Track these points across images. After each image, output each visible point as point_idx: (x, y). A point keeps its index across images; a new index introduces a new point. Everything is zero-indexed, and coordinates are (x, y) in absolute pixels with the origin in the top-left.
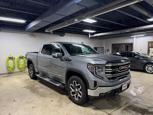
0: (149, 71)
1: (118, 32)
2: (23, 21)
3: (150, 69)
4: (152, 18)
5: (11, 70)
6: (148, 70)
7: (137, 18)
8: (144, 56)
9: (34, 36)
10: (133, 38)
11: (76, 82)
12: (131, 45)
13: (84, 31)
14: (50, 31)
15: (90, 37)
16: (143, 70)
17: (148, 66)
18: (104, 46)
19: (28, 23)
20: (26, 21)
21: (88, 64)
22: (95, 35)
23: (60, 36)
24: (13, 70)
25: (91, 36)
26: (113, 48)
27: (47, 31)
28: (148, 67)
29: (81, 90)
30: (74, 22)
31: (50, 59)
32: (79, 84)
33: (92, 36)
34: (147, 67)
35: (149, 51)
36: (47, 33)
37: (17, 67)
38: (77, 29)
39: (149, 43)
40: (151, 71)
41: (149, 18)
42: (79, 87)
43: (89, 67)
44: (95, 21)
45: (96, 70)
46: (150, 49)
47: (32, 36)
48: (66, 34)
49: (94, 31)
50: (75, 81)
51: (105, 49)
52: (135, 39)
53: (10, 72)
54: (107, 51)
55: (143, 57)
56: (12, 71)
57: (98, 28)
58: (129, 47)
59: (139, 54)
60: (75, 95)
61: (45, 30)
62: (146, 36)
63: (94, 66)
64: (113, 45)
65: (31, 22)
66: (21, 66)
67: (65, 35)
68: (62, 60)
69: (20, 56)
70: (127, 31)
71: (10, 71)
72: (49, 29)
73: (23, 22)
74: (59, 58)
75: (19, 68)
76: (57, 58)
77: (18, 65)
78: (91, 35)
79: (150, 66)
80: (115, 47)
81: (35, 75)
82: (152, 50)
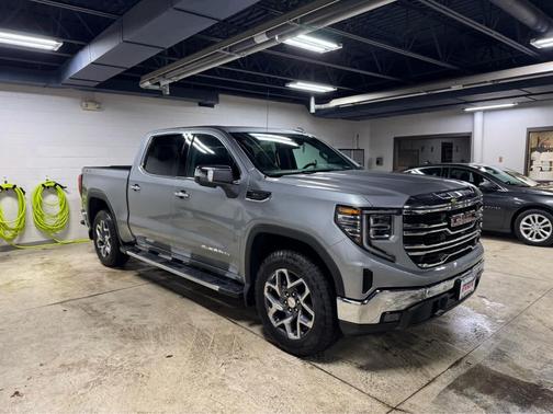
0: (531, 236)
1: (421, 91)
2: (48, 44)
3: (536, 227)
4: (548, 34)
5: (9, 235)
6: (527, 232)
7: (495, 35)
8: (512, 180)
9: (99, 105)
10: (472, 113)
11: (289, 274)
12: (466, 139)
13: (291, 86)
14: (158, 84)
15: (313, 111)
16: (509, 231)
17: (530, 217)
18: (365, 144)
19: (70, 51)
20: (61, 44)
21: (338, 206)
22: (334, 103)
23: (200, 105)
24: (17, 238)
25: (318, 106)
26: (399, 151)
27: (146, 84)
28: (528, 221)
29: (308, 301)
30: (251, 48)
31: (183, 191)
32: (301, 280)
33: (323, 106)
34: (523, 223)
35: (529, 162)
36: (148, 92)
37: (32, 223)
38: (264, 80)
39: (530, 131)
40: (538, 237)
41: (539, 35)
42: (300, 289)
43: (340, 216)
44: (333, 46)
45: (369, 227)
46: (535, 155)
47: (91, 106)
48: (221, 96)
49: (330, 89)
50: (285, 271)
51: (367, 155)
52: (478, 118)
53: (5, 243)
54: (378, 163)
55: (509, 184)
56: (15, 242)
57: (344, 73)
58: (454, 149)
59: (495, 172)
60: (287, 322)
61: (139, 79)
62: (521, 106)
63: (362, 214)
64: (398, 141)
65: (81, 48)
66: (50, 222)
67: (217, 101)
68: (231, 195)
69: (44, 182)
70: (454, 88)
71: (8, 240)
72: (155, 75)
73: (50, 48)
74: (222, 186)
75: (42, 229)
76: (215, 187)
77: (39, 216)
78: (316, 103)
79: (537, 216)
80: (407, 151)
81: (122, 250)
82: (540, 158)
